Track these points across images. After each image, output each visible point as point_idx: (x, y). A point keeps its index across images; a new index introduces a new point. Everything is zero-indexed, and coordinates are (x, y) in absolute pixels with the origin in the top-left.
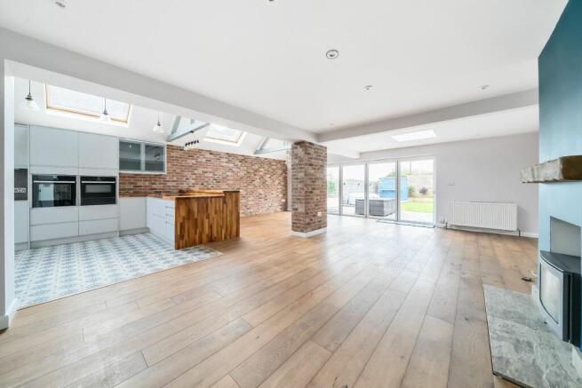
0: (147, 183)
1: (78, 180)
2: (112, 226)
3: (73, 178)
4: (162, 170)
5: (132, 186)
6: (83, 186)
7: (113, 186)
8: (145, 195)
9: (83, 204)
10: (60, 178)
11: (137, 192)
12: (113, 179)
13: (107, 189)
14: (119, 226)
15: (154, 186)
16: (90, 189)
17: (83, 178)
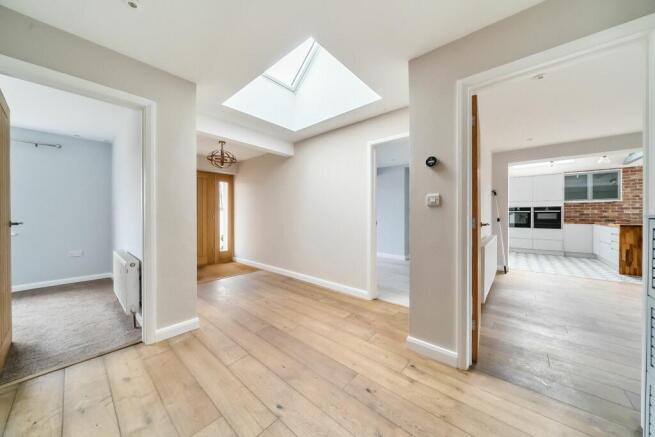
0: (596, 212)
1: (532, 210)
2: (558, 247)
3: (529, 209)
4: (616, 196)
5: (578, 214)
6: (535, 214)
7: (559, 214)
8: (593, 222)
9: (536, 226)
10: (522, 209)
11: (584, 220)
12: (559, 208)
13: (554, 217)
14: (563, 248)
15: (605, 214)
16: (540, 217)
17: (535, 209)
